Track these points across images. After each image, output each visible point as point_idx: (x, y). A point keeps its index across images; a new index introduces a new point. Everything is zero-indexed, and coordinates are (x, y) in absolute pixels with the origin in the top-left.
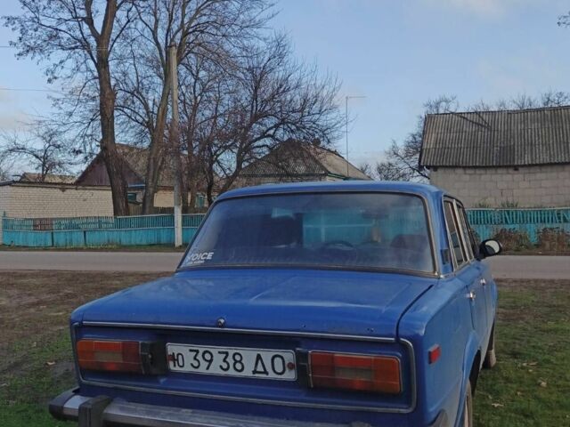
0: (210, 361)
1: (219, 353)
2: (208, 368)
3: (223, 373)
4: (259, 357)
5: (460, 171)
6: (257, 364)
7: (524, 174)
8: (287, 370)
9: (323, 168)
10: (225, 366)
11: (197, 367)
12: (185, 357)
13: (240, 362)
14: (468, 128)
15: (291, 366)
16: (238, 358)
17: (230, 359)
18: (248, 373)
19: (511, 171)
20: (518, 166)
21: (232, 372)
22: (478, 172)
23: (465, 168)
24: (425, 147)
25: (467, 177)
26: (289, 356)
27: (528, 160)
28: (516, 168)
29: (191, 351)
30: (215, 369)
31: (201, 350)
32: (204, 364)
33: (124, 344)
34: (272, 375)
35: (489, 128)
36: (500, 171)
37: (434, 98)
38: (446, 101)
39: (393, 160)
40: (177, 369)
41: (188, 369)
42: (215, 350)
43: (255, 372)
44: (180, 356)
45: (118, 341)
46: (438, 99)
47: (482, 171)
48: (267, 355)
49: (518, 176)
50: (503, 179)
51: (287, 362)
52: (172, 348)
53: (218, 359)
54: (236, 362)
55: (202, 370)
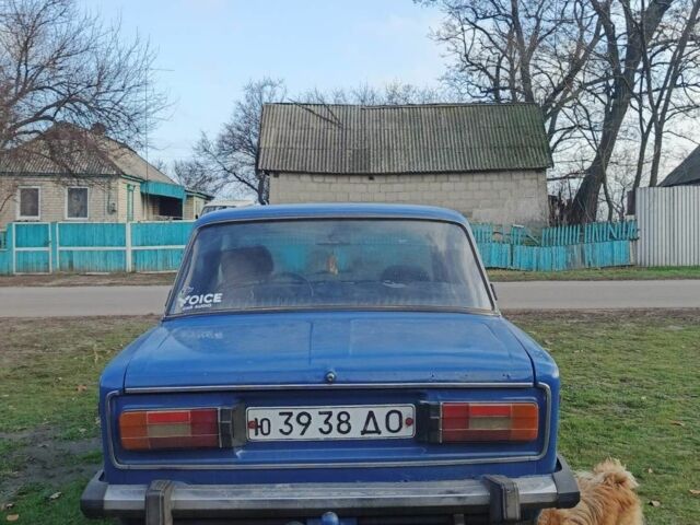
0: (307, 425)
1: (320, 413)
2: (303, 433)
3: (322, 437)
4: (371, 414)
5: (305, 178)
6: (367, 423)
7: (380, 184)
8: (404, 426)
9: (114, 166)
10: (326, 428)
11: (287, 434)
12: (273, 422)
13: (347, 422)
14: (315, 124)
15: (409, 422)
16: (344, 418)
17: (334, 421)
18: (355, 434)
19: (365, 180)
20: (375, 174)
21: (335, 435)
22: (328, 179)
23: (312, 174)
24: (262, 145)
25: (314, 186)
26: (408, 411)
27: (385, 168)
28: (371, 176)
29: (281, 414)
30: (313, 433)
31: (296, 412)
32: (298, 429)
33: (193, 413)
34: (385, 434)
35: (339, 125)
36: (353, 180)
37: (258, 79)
38: (272, 85)
39: (201, 160)
40: (260, 437)
41: (275, 436)
42: (314, 411)
43: (364, 432)
44: (265, 423)
45: (186, 410)
46: (262, 81)
47: (333, 180)
48: (380, 412)
49: (373, 186)
50: (356, 190)
51: (404, 418)
52: (253, 413)
53: (318, 421)
54: (341, 422)
55: (296, 435)
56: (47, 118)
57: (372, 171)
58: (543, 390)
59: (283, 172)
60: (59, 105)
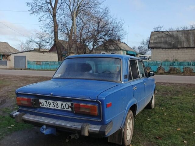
0: (50, 105)
2: (49, 106)
3: (53, 108)
4: (62, 104)
5: (161, 49)
6: (62, 106)
7: (181, 50)
8: (69, 108)
10: (54, 106)
12: (44, 103)
13: (57, 105)
14: (164, 36)
16: (57, 104)
17: (55, 104)
18: (59, 108)
19: (177, 49)
21: (55, 108)
22: (167, 49)
23: (163, 48)
24: (150, 42)
25: (163, 51)
26: (70, 104)
27: (182, 46)
28: (179, 48)
29: (45, 101)
30: (51, 107)
31: (48, 102)
32: (48, 105)
33: (28, 99)
34: (65, 109)
35: (171, 36)
36: (173, 49)
37: (157, 26)
38: (160, 27)
39: (142, 46)
40: (42, 106)
41: (44, 106)
42: (51, 101)
43: (61, 108)
45: (26, 98)
46: (158, 26)
47: (168, 49)
48: (64, 103)
49: (179, 51)
50: (174, 52)
51: (69, 106)
52: (41, 101)
53: (52, 104)
54: (56, 105)
55: (48, 107)
56: (102, 38)
57: (179, 47)
58: (99, 102)
59: (155, 48)
60: (104, 35)
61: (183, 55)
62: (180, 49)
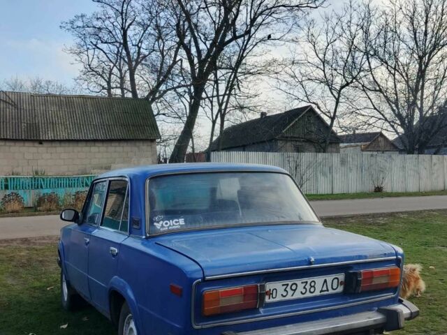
0: (295, 290)
1: (302, 283)
2: (293, 295)
3: (302, 296)
4: (325, 281)
6: (323, 286)
7: (47, 147)
8: (339, 286)
10: (304, 291)
11: (285, 296)
12: (278, 291)
13: (314, 287)
15: (341, 283)
16: (313, 284)
17: (308, 287)
18: (317, 293)
19: (36, 144)
21: (308, 294)
26: (341, 277)
27: (50, 136)
28: (41, 142)
29: (283, 285)
30: (298, 295)
31: (290, 284)
32: (290, 292)
33: (245, 288)
34: (331, 291)
35: (15, 106)
36: (27, 144)
40: (271, 300)
41: (279, 298)
42: (298, 282)
43: (321, 291)
44: (275, 291)
48: (329, 278)
49: (42, 149)
50: (29, 150)
51: (340, 281)
52: (269, 286)
53: (300, 287)
54: (311, 287)
55: (289, 297)
57: (41, 138)
58: (399, 260)
61: (51, 159)
62: (45, 144)
